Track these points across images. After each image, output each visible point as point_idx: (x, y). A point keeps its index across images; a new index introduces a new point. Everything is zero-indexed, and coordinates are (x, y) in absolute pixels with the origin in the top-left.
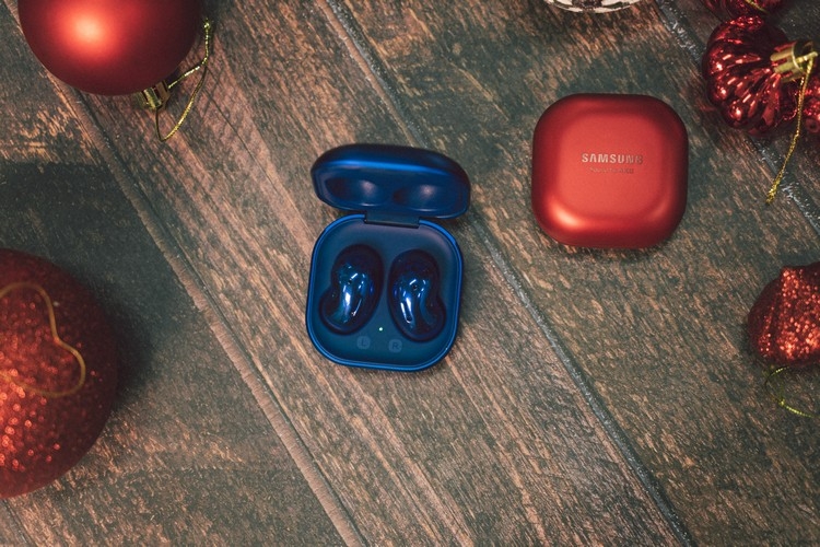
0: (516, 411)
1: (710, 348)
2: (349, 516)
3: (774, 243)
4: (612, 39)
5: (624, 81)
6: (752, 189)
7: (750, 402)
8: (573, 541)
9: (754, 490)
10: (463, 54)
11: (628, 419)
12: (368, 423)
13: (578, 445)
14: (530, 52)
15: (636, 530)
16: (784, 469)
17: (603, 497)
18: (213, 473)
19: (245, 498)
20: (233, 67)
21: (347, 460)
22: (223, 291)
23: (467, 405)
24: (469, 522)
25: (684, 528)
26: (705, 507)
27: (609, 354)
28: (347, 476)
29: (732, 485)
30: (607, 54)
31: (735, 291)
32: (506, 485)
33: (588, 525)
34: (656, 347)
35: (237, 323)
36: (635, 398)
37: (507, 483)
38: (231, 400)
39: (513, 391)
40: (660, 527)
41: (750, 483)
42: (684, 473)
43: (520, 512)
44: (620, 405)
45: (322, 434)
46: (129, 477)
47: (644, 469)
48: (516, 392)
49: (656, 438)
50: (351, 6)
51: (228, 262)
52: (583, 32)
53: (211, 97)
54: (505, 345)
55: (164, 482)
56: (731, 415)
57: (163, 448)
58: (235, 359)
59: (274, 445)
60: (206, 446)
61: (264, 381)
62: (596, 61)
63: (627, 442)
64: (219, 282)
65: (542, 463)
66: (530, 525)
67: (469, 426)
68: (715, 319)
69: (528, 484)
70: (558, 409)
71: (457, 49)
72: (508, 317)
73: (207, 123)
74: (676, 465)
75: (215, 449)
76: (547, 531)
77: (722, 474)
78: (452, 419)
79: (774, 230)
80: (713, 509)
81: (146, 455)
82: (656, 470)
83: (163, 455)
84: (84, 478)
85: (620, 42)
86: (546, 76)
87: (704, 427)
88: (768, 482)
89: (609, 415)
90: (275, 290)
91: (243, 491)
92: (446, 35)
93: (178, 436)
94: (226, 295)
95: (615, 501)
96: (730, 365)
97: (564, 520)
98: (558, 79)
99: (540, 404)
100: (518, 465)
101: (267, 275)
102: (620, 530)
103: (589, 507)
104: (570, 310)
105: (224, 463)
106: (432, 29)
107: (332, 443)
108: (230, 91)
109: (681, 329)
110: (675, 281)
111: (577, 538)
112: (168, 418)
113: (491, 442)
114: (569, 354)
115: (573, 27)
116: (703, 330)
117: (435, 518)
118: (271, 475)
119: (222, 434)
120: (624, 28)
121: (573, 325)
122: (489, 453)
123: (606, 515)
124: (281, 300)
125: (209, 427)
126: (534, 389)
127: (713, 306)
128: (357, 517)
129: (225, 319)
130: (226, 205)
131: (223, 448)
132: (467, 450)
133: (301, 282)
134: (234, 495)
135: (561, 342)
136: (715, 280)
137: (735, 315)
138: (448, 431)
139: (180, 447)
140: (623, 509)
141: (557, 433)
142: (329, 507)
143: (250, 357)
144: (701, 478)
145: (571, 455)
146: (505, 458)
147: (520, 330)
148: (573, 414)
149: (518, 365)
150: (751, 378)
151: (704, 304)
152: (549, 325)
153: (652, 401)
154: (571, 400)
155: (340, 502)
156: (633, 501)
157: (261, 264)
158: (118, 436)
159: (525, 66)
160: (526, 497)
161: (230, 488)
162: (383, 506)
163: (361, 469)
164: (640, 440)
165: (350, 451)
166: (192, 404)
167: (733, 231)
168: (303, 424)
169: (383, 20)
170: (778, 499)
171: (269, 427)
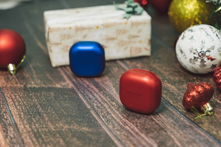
0: (174, 127)
10: (167, 82)
12: (129, 127)
18: (81, 132)
21: (122, 132)
22: (96, 106)
23: (159, 126)
28: (121, 134)
35: (98, 111)
36: (210, 126)
38: (91, 121)
39: (173, 124)
45: (116, 128)
46: (56, 131)
48: (175, 125)
49: (216, 132)
51: (99, 102)
54: (172, 118)
55: (67, 132)
57: (69, 127)
58: (95, 116)
59: (101, 129)
60: (81, 128)
61: (102, 120)
64: (95, 105)
65: (181, 134)
67: (159, 129)
69: (176, 137)
70: (187, 127)
72: (174, 115)
73: (101, 85)
75: (84, 128)
76: (181, 145)
78: (155, 128)
81: (63, 128)
84: (44, 130)
90: (110, 107)
91: (89, 135)
93: (74, 126)
94: (96, 107)
100: (173, 135)
101: (108, 105)
105: (85, 130)
107: (118, 129)
108: (108, 82)
112: (72, 123)
113: (166, 131)
114: (191, 120)
118: (98, 133)
119: (87, 126)
121: (192, 116)
124: (111, 109)
125: (83, 125)
126: (180, 125)
129: (95, 110)
130: (102, 95)
131: (86, 128)
133: (117, 106)
135: (188, 119)
139: (73, 128)
141: (186, 131)
143: (99, 116)
146: (170, 134)
147: (177, 117)
148: (191, 128)
149: (175, 121)
152: (185, 116)
153: (215, 127)
154: (191, 126)
157: (107, 103)
158: (57, 125)
161: (85, 134)
163: (125, 134)
164: (211, 132)
166: (80, 121)
168: (111, 127)
171: (100, 126)
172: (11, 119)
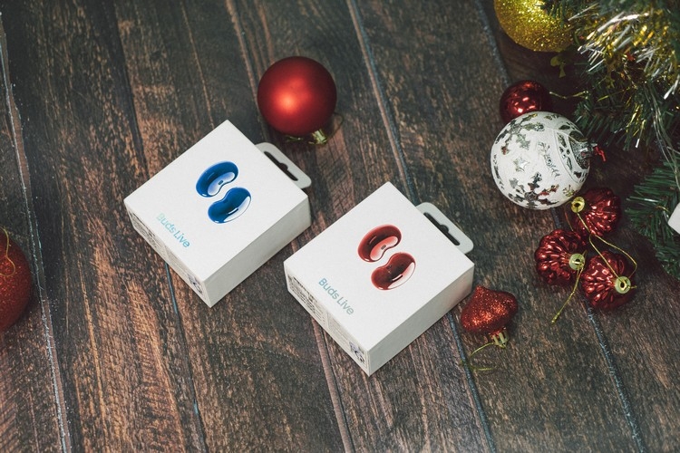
0: (433, 373)
1: (532, 372)
2: (339, 394)
3: (578, 336)
4: (530, 230)
5: (530, 249)
6: (574, 311)
7: (544, 400)
8: (440, 435)
9: (533, 439)
10: (460, 217)
11: (483, 390)
13: (457, 395)
14: (490, 224)
15: (471, 440)
16: (551, 434)
17: (460, 420)
18: (283, 357)
19: (294, 372)
20: (355, 193)
21: (347, 370)
23: (411, 363)
24: (394, 413)
25: (494, 446)
26: (507, 439)
27: (484, 361)
28: (344, 377)
29: (524, 434)
30: (525, 237)
31: (552, 351)
32: (417, 402)
33: (449, 430)
34: (507, 364)
36: (490, 383)
37: (418, 401)
38: (303, 329)
39: (434, 363)
40: (483, 442)
41: (532, 435)
42: (502, 422)
43: (420, 415)
44: (482, 384)
45: (339, 356)
46: (244, 348)
47: (484, 414)
48: (436, 364)
49: (494, 402)
50: (416, 183)
52: (517, 224)
53: (340, 202)
54: (437, 343)
55: (260, 354)
56: (533, 403)
57: (264, 340)
59: (316, 354)
60: (285, 345)
62: (519, 238)
63: (480, 400)
65: (437, 398)
66: (422, 422)
67: (409, 373)
68: (539, 360)
69: (427, 405)
70: (453, 377)
71: (458, 214)
72: (443, 331)
73: (335, 212)
74: (500, 417)
75: (288, 347)
76: (429, 427)
77: (520, 428)
78: (402, 367)
79: (579, 331)
80: (511, 442)
81: (256, 340)
82: (490, 416)
83: (263, 343)
84: (224, 342)
85: (533, 232)
86: (494, 237)
87: (519, 405)
88: (542, 438)
89: (476, 387)
91: (294, 369)
92: (455, 208)
93: (273, 337)
95: (466, 424)
96: (539, 381)
97: (439, 425)
98: (499, 239)
99: (445, 373)
100: (425, 396)
102: (464, 437)
103: (452, 423)
104: (473, 337)
105: (291, 355)
106: (449, 203)
107: (342, 361)
108: (350, 202)
109: (521, 360)
110: (526, 339)
111: (442, 434)
112: (272, 328)
113: (416, 382)
114: (465, 355)
115: (513, 220)
116: (532, 363)
117: (379, 406)
118: (309, 366)
119: (294, 342)
120: (537, 228)
121: (472, 344)
122: (414, 387)
123: (459, 429)
125: (289, 337)
126: (444, 366)
127: (540, 355)
128: (343, 396)
131: (291, 348)
132: (404, 382)
134: (289, 369)
135: (463, 349)
136: (545, 344)
137: (548, 361)
138: (398, 372)
139: (272, 342)
140: (468, 428)
141: (449, 387)
142: (331, 388)
144: (509, 426)
145: (452, 398)
146: (421, 391)
147: (446, 339)
148: (459, 382)
149: (440, 353)
150: (547, 390)
151: (536, 352)
152: (461, 341)
153: (498, 387)
154: (460, 375)
155: (337, 387)
156: (474, 427)
158: (246, 329)
159: (487, 230)
160: (424, 410)
161: (288, 366)
162: (356, 395)
163: (352, 376)
164: (486, 401)
165: (349, 367)
166: (285, 325)
167: (560, 326)
169: (429, 194)
170: (544, 447)
171: (316, 345)
172: (171, 299)
